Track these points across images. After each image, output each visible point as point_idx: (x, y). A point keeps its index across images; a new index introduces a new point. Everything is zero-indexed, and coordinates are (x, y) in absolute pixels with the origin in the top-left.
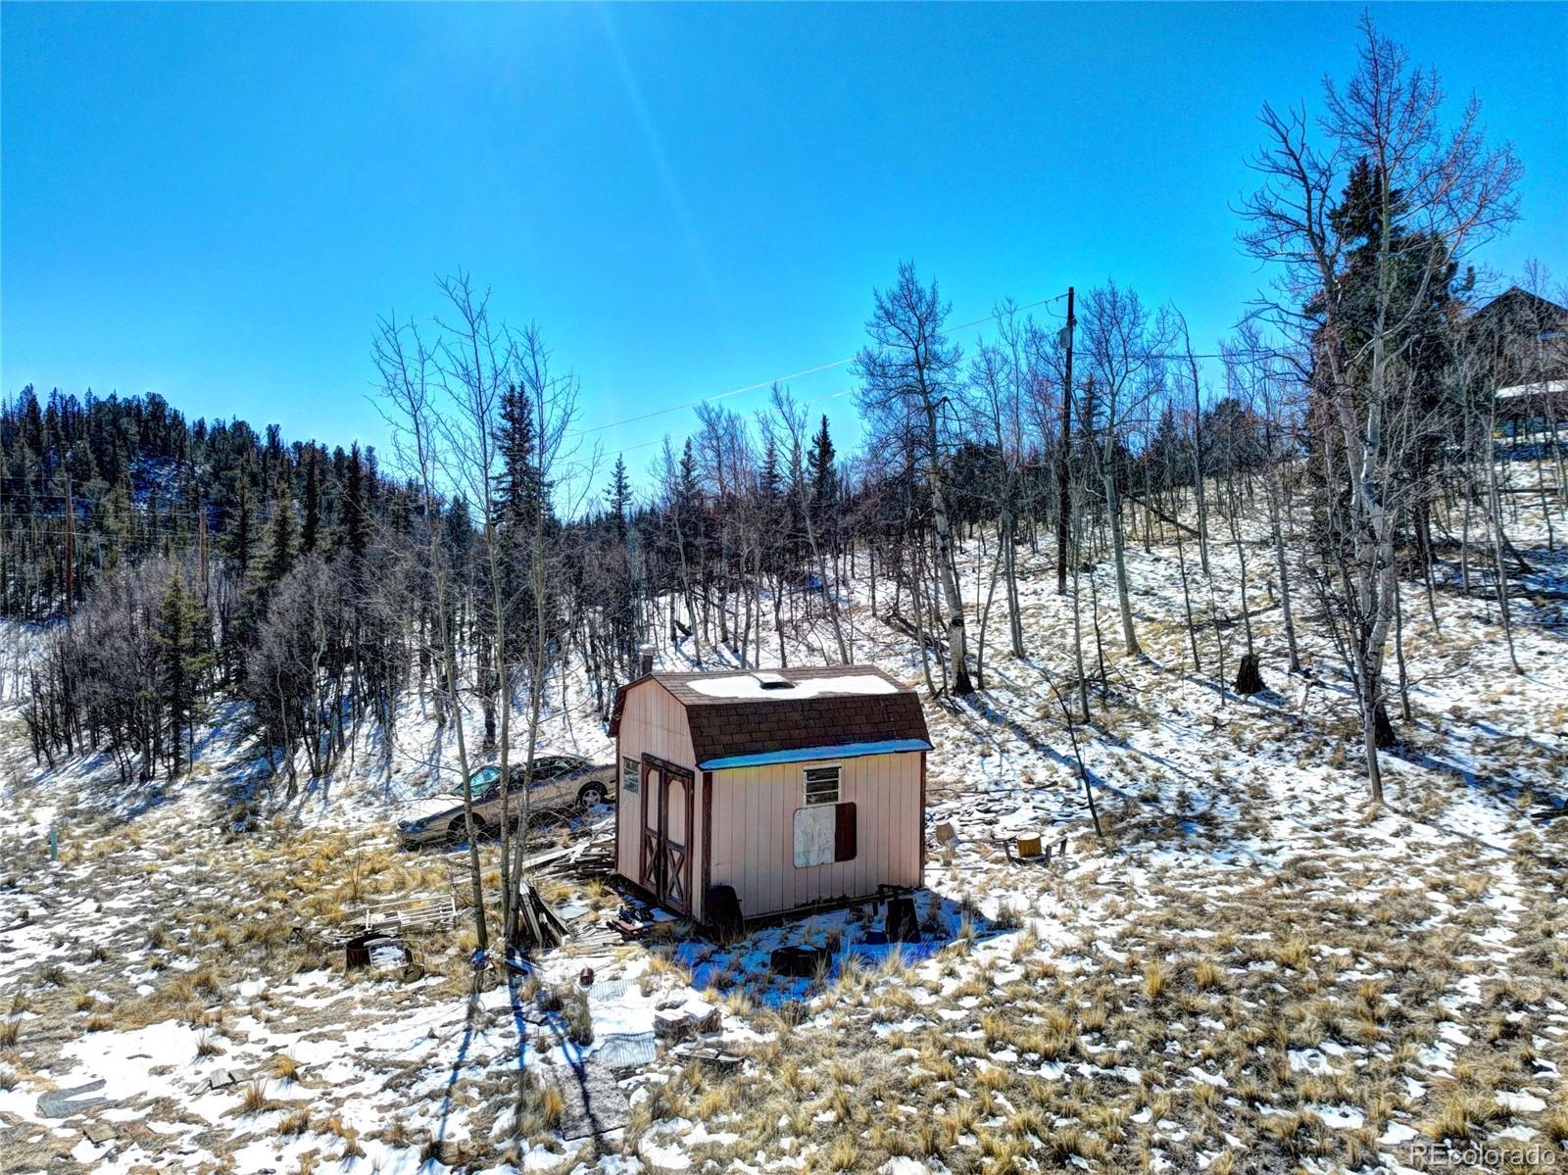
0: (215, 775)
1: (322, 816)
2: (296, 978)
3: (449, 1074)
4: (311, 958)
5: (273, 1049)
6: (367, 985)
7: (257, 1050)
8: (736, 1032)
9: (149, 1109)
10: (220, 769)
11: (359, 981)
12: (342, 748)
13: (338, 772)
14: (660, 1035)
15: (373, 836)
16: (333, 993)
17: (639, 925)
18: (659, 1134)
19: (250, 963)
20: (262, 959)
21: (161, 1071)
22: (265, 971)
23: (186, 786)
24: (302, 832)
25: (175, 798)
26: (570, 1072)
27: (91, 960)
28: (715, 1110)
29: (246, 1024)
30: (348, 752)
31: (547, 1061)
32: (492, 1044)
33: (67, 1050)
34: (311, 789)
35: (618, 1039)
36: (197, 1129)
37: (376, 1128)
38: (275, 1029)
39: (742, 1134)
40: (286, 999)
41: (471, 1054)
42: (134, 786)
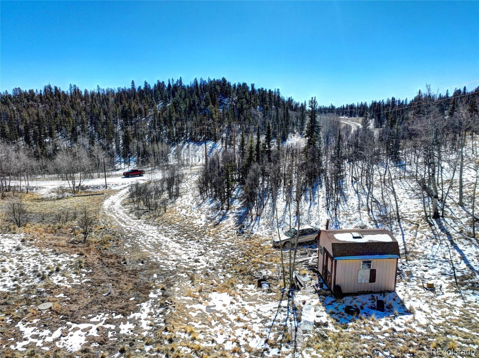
0: (236, 211)
1: (258, 230)
2: (248, 286)
3: (272, 322)
4: (251, 282)
5: (243, 305)
6: (261, 292)
7: (240, 304)
8: (331, 328)
9: (222, 315)
10: (237, 209)
11: (260, 290)
12: (264, 207)
13: (262, 216)
14: (315, 324)
15: (268, 240)
16: (255, 292)
17: (319, 289)
18: (307, 350)
19: (240, 279)
20: (242, 279)
21: (224, 305)
22: (243, 282)
23: (230, 213)
24: (253, 235)
25: (228, 217)
26: (294, 328)
27: (213, 270)
28: (319, 348)
29: (238, 297)
30: (265, 208)
31: (291, 324)
32: (281, 317)
33: (210, 295)
34: (256, 220)
35: (306, 322)
36: (230, 323)
37: (258, 332)
38: (243, 300)
39: (322, 356)
40: (246, 291)
41: (277, 318)
42: (220, 211)
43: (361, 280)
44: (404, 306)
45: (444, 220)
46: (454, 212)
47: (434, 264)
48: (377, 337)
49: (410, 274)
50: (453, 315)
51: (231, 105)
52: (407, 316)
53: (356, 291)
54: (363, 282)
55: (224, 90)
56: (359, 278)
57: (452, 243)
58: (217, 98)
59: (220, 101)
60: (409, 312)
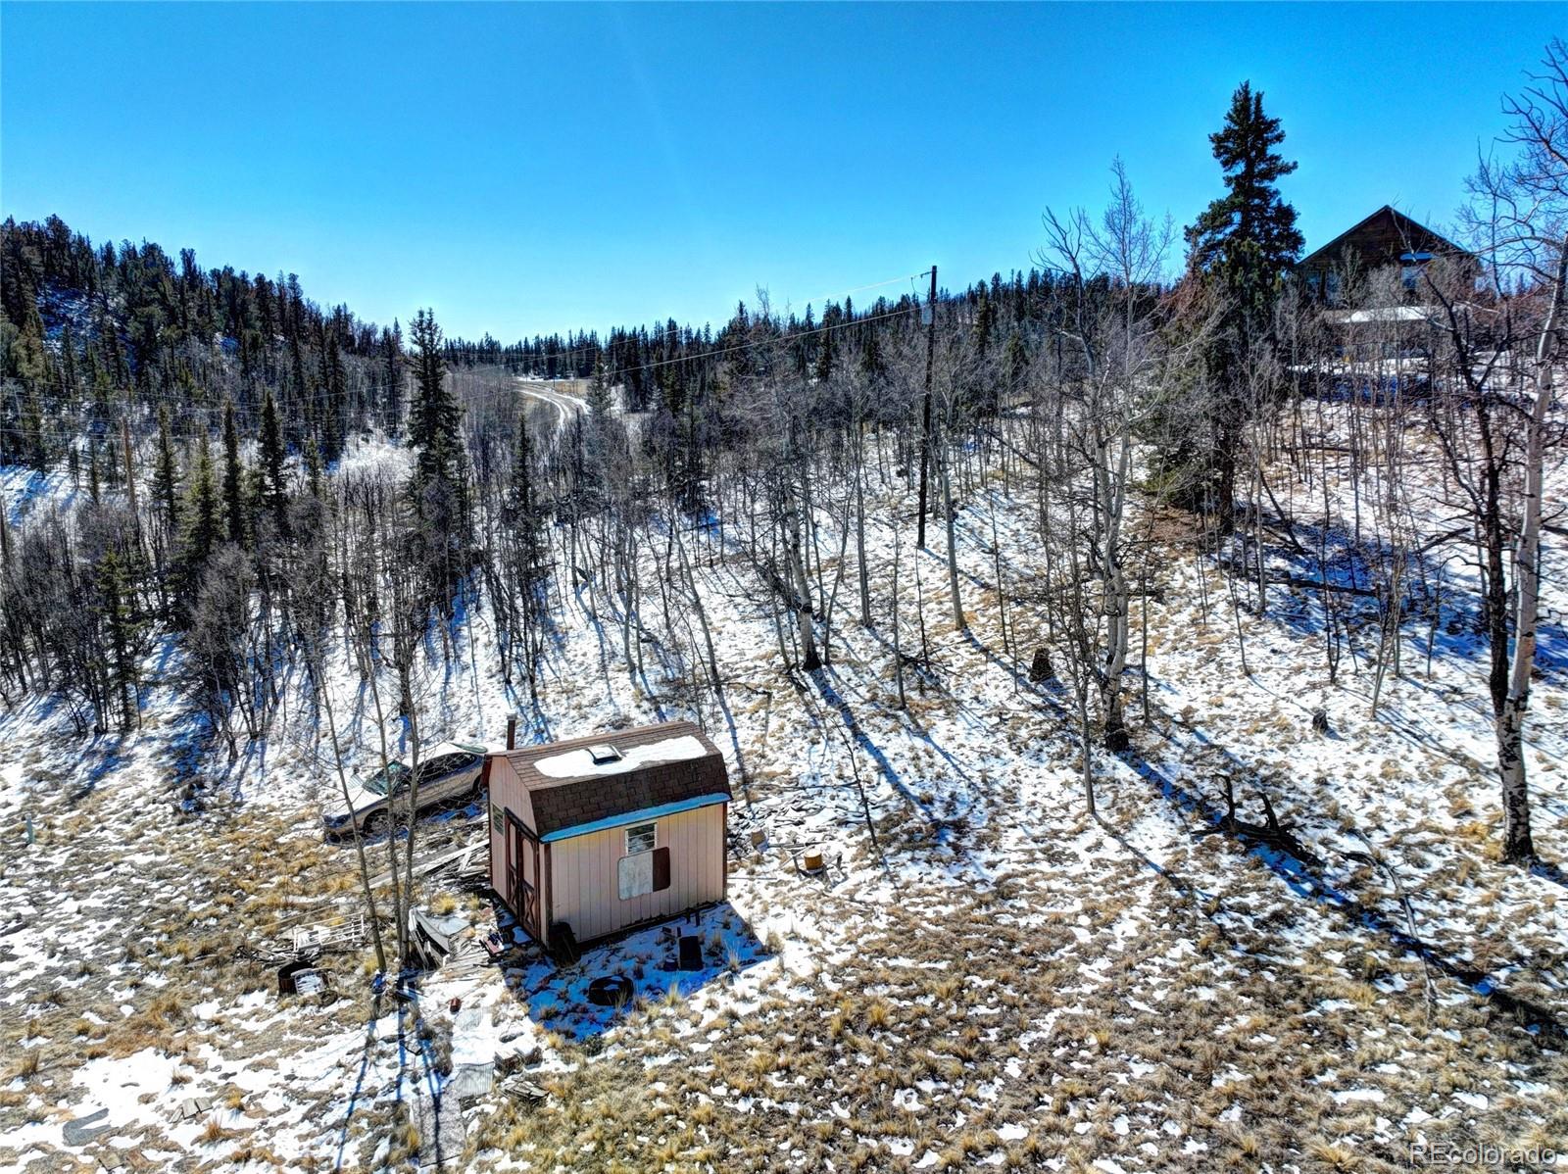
0: (164, 730)
1: (260, 790)
2: (242, 999)
3: (348, 1104)
4: (253, 982)
5: (226, 1076)
6: (295, 1009)
7: (213, 1077)
8: (552, 1063)
9: (141, 1138)
10: (167, 723)
11: (288, 1006)
12: (276, 702)
13: (272, 736)
14: (499, 1067)
15: (303, 820)
16: (270, 1015)
17: (501, 947)
18: (481, 1163)
19: (205, 983)
20: (214, 980)
21: (146, 1099)
22: (218, 992)
23: (138, 743)
24: (243, 811)
25: (130, 758)
26: (431, 1103)
28: (519, 1143)
29: (205, 1052)
30: (281, 707)
31: (417, 1091)
32: (380, 1075)
33: (78, 1078)
34: (250, 753)
35: (470, 1068)
36: (177, 1157)
37: (297, 1155)
38: (227, 1056)
39: (533, 1162)
40: (235, 1021)
41: (365, 1085)
42: (89, 741)
43: (629, 889)
44: (753, 937)
45: (832, 671)
46: (853, 645)
47: (818, 800)
48: (691, 1052)
49: (760, 840)
50: (873, 929)
51: (98, 328)
52: (763, 964)
53: (617, 927)
54: (635, 893)
55: (61, 266)
56: (623, 885)
57: (857, 734)
58: (29, 296)
59: (47, 310)
60: (768, 952)
